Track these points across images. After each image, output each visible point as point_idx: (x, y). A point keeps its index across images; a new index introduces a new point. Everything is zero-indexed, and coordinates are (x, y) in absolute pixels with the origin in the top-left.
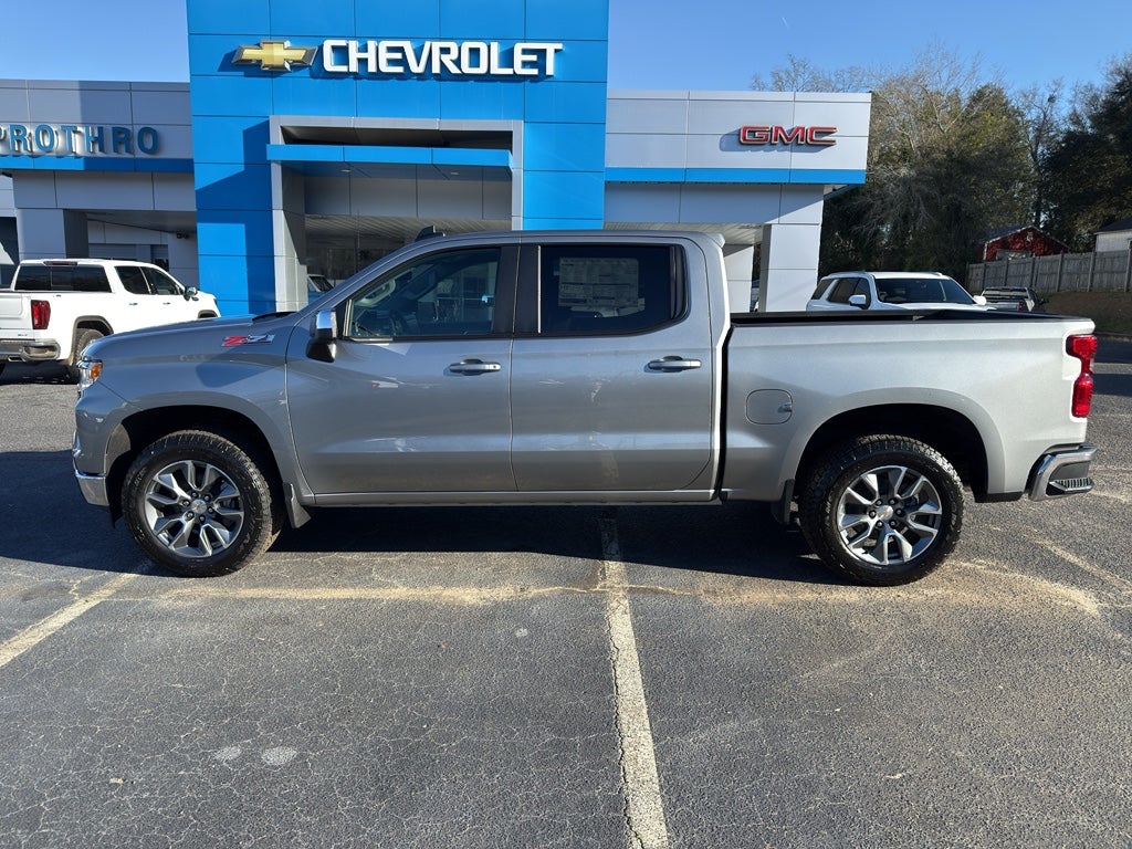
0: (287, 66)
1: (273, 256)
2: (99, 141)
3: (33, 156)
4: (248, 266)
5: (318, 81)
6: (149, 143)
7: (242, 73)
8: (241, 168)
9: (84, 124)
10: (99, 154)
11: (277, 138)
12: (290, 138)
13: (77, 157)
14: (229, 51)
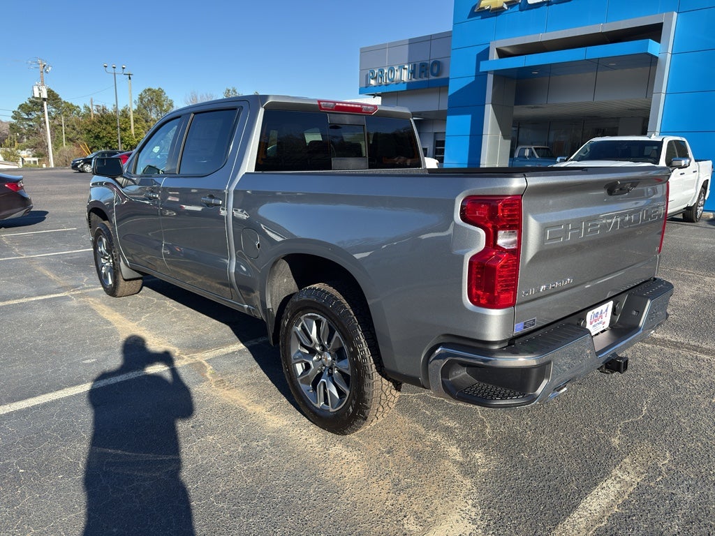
0: (505, 6)
1: (482, 135)
2: (413, 73)
3: (387, 85)
4: (470, 141)
5: (523, 12)
6: (435, 71)
7: (480, 17)
8: (473, 79)
9: (409, 64)
10: (414, 80)
11: (494, 56)
12: (502, 54)
13: (404, 83)
14: (474, 5)
